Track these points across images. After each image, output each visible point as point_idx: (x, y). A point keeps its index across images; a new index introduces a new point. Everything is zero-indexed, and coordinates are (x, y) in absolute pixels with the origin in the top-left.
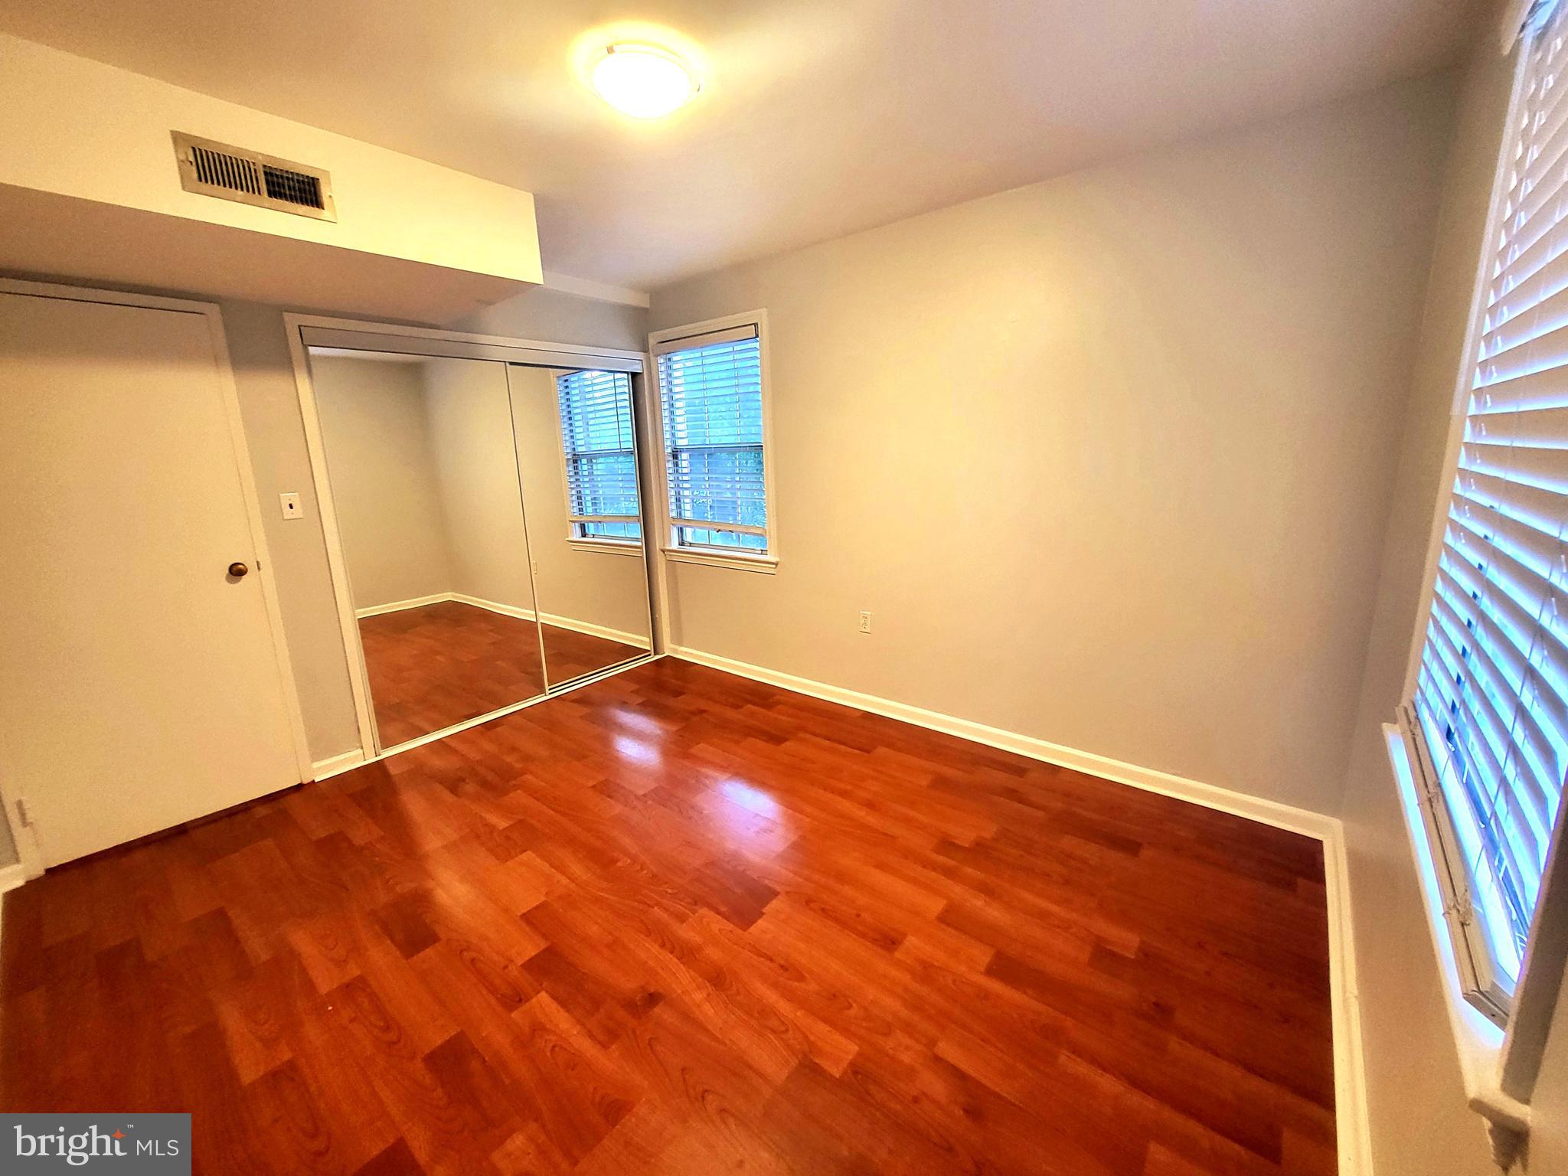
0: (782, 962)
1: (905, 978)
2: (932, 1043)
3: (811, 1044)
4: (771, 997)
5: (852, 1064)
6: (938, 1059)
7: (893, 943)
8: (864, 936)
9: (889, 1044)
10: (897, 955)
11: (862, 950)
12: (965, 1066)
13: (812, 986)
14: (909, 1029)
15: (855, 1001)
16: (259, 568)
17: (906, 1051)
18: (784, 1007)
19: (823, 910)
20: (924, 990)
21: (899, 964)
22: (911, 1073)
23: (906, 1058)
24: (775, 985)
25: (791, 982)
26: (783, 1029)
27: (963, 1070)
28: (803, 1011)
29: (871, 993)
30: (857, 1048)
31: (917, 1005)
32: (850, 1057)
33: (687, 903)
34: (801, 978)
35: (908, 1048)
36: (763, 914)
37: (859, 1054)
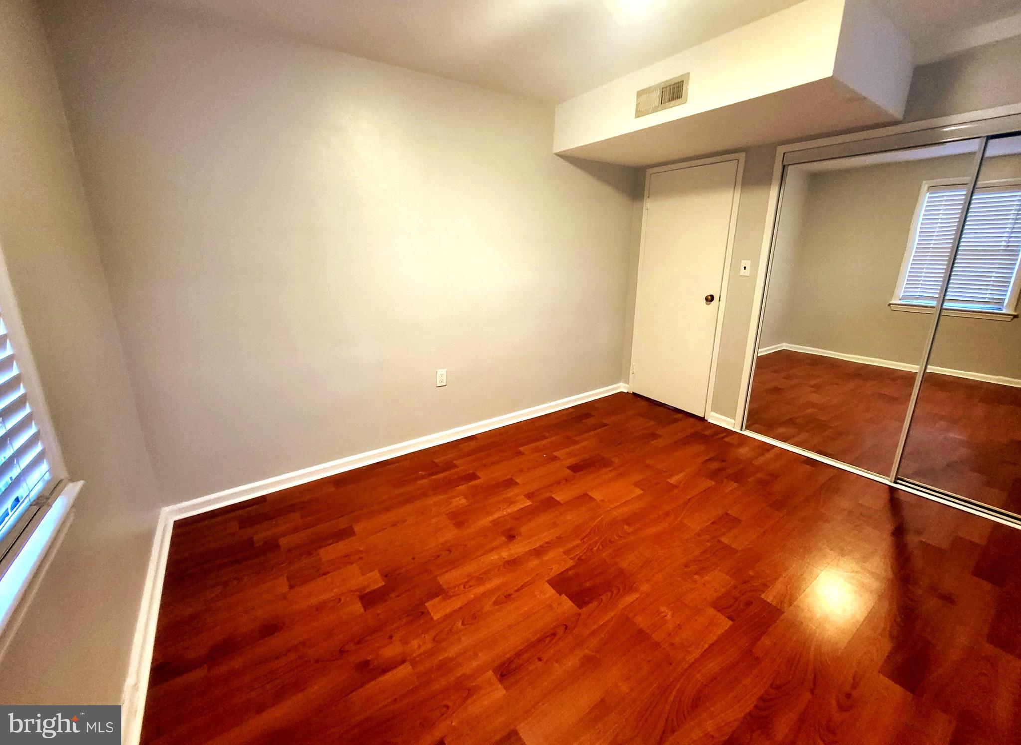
0: (512, 597)
1: (467, 669)
2: (414, 663)
3: (451, 597)
4: (489, 586)
5: (429, 613)
6: (403, 661)
7: (502, 676)
8: (518, 655)
9: (428, 637)
10: (490, 673)
11: (506, 648)
12: (388, 676)
13: (487, 608)
14: (430, 654)
15: (466, 629)
16: (719, 300)
17: (418, 645)
18: (481, 589)
19: (554, 635)
20: (452, 678)
21: (481, 670)
22: (405, 641)
23: (415, 643)
24: (498, 588)
25: (497, 596)
26: (467, 587)
27: (388, 674)
28: (472, 599)
29: (466, 641)
30: (435, 618)
31: (444, 667)
32: (432, 614)
33: (581, 556)
34: (496, 603)
35: (420, 647)
36: (560, 595)
37: (432, 619)
